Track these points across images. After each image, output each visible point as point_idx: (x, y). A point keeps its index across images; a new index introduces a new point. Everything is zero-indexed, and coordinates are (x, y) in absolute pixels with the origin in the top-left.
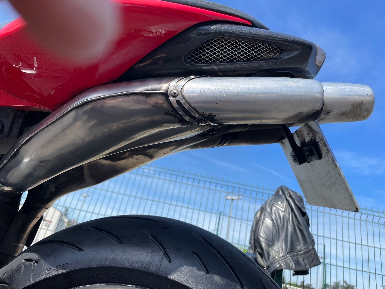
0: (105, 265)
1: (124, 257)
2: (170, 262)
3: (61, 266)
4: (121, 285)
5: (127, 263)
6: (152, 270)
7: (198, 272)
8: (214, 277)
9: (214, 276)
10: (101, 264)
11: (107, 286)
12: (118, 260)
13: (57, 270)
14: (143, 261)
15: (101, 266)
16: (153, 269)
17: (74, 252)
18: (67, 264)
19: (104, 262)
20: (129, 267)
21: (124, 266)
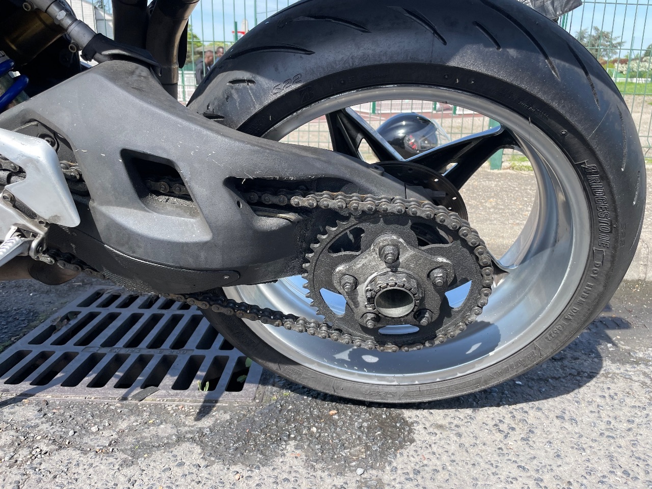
0: (354, 66)
1: (378, 50)
2: (445, 43)
3: (292, 79)
4: (378, 88)
5: (385, 57)
6: (422, 60)
7: (487, 50)
8: (508, 52)
9: (508, 50)
10: (348, 66)
11: (358, 93)
12: (370, 56)
13: (287, 86)
14: (407, 50)
15: (349, 68)
16: (423, 58)
17: (301, 57)
18: (299, 76)
19: (351, 63)
20: (389, 62)
21: (381, 63)
